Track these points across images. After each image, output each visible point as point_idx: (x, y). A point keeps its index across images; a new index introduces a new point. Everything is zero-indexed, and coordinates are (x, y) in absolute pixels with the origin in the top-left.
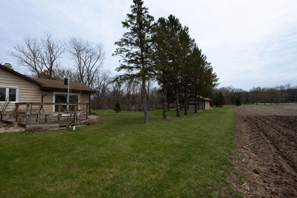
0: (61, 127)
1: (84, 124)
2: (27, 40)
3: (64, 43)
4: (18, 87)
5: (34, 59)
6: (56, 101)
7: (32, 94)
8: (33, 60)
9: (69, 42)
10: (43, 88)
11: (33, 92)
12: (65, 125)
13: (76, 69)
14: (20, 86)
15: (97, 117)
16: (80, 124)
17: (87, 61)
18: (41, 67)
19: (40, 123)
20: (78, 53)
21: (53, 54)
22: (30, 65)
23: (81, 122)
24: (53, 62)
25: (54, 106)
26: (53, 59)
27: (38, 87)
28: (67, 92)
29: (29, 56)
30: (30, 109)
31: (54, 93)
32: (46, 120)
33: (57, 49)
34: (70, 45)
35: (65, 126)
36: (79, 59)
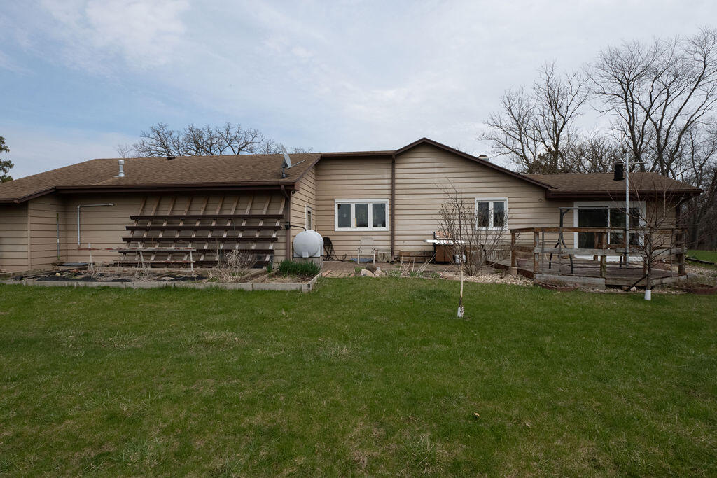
0: (608, 286)
1: (675, 289)
2: (506, 99)
3: (585, 77)
4: (506, 198)
5: (520, 136)
6: (580, 224)
7: (532, 210)
8: (518, 137)
9: (600, 68)
10: (552, 195)
11: (532, 205)
12: (620, 283)
13: (620, 135)
14: (510, 195)
15: (711, 271)
16: (662, 286)
17: (657, 104)
18: (533, 150)
19: (561, 272)
20: (626, 88)
21: (561, 112)
22: (513, 150)
23: (665, 281)
24: (561, 130)
25: (576, 235)
26: (560, 125)
27: (541, 195)
28: (625, 199)
29: (510, 132)
30: (541, 241)
31: (577, 205)
32: (572, 267)
33: (570, 96)
34: (602, 73)
35: (620, 287)
36: (630, 104)
